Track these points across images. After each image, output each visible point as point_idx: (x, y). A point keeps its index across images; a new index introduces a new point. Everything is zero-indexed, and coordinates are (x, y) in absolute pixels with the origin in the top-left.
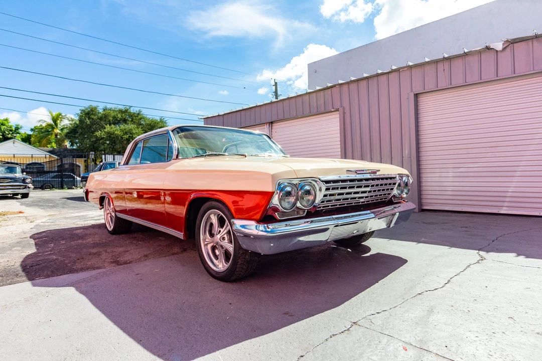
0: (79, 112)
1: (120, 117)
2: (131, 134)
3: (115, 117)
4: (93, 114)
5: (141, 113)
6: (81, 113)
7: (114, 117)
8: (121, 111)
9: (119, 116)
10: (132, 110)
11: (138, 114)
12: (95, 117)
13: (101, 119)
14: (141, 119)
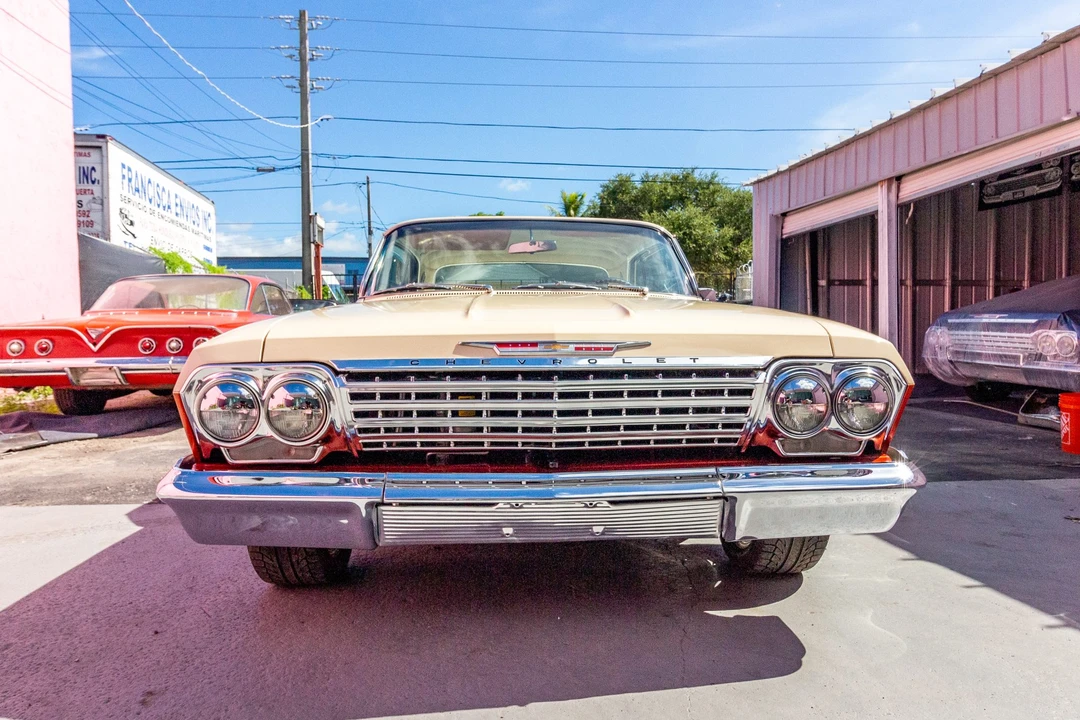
0: (600, 190)
1: (671, 193)
2: (689, 228)
3: (664, 195)
4: (623, 192)
5: (716, 179)
6: (603, 192)
7: (662, 195)
8: (675, 181)
9: (670, 190)
10: (697, 176)
11: (710, 183)
12: (626, 198)
13: (636, 200)
14: (714, 192)
